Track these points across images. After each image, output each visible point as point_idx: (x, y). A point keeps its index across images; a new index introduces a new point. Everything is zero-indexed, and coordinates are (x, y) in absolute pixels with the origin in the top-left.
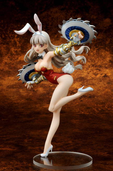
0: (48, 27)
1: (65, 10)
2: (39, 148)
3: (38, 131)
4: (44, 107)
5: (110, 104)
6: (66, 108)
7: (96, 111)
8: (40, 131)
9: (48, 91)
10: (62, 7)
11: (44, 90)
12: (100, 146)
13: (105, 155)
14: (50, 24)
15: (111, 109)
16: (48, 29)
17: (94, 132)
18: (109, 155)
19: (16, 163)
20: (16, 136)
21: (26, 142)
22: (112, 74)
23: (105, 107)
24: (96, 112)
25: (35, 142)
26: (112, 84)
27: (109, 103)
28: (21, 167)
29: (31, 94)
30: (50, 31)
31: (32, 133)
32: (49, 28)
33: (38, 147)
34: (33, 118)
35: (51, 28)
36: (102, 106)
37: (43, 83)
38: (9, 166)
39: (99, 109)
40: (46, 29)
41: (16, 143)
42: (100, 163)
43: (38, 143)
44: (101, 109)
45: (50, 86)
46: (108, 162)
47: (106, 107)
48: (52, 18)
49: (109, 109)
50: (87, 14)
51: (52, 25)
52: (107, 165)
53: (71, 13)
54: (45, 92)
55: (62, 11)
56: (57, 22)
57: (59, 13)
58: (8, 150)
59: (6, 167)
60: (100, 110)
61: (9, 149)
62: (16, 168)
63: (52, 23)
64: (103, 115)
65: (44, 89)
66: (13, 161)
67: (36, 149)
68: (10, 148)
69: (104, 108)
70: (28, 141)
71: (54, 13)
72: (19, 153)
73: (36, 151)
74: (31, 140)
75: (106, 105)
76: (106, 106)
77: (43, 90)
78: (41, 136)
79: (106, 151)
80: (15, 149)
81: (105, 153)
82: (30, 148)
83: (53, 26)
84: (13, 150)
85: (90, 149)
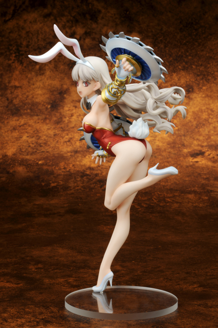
0: (20, 49)
1: (52, 18)
2: (66, 280)
3: (44, 248)
4: (37, 203)
5: (161, 195)
6: (80, 204)
7: (139, 208)
8: (49, 248)
9: (37, 172)
10: (46, 11)
11: (28, 171)
12: (178, 273)
13: (196, 289)
14: (24, 43)
15: (165, 204)
16: (21, 53)
17: (152, 248)
18: (205, 289)
19: (37, 310)
20: (9, 260)
21: (33, 269)
22: (152, 138)
23: (153, 200)
24: (140, 211)
25: (51, 270)
26: (155, 157)
27: (158, 194)
28: (52, 317)
29: (4, 179)
30: (25, 57)
31: (36, 253)
32: (23, 52)
33: (62, 280)
34: (23, 224)
35: (26, 52)
36: (146, 198)
37: (24, 157)
38: (26, 316)
39: (143, 204)
40: (17, 54)
41: (15, 272)
42: (196, 304)
43: (58, 271)
44: (146, 204)
45: (37, 163)
46: (210, 303)
47: (156, 201)
48: (27, 32)
49: (161, 204)
50: (94, 26)
51: (27, 46)
52: (211, 307)
53: (63, 23)
54: (31, 174)
55: (46, 20)
56: (38, 40)
57: (41, 23)
58: (9, 287)
59: (23, 318)
60: (145, 206)
61: (8, 285)
62: (43, 319)
63: (29, 42)
64: (154, 214)
65: (27, 169)
66: (30, 306)
67: (61, 283)
68: (7, 282)
69: (153, 203)
70: (36, 269)
71: (30, 22)
72: (33, 292)
73: (63, 287)
74: (40, 266)
75: (155, 197)
76: (155, 199)
77: (25, 170)
78: (56, 258)
79: (195, 283)
80: (19, 284)
81: (195, 287)
82: (47, 281)
83: (30, 47)
84: (16, 285)
85: (162, 279)
